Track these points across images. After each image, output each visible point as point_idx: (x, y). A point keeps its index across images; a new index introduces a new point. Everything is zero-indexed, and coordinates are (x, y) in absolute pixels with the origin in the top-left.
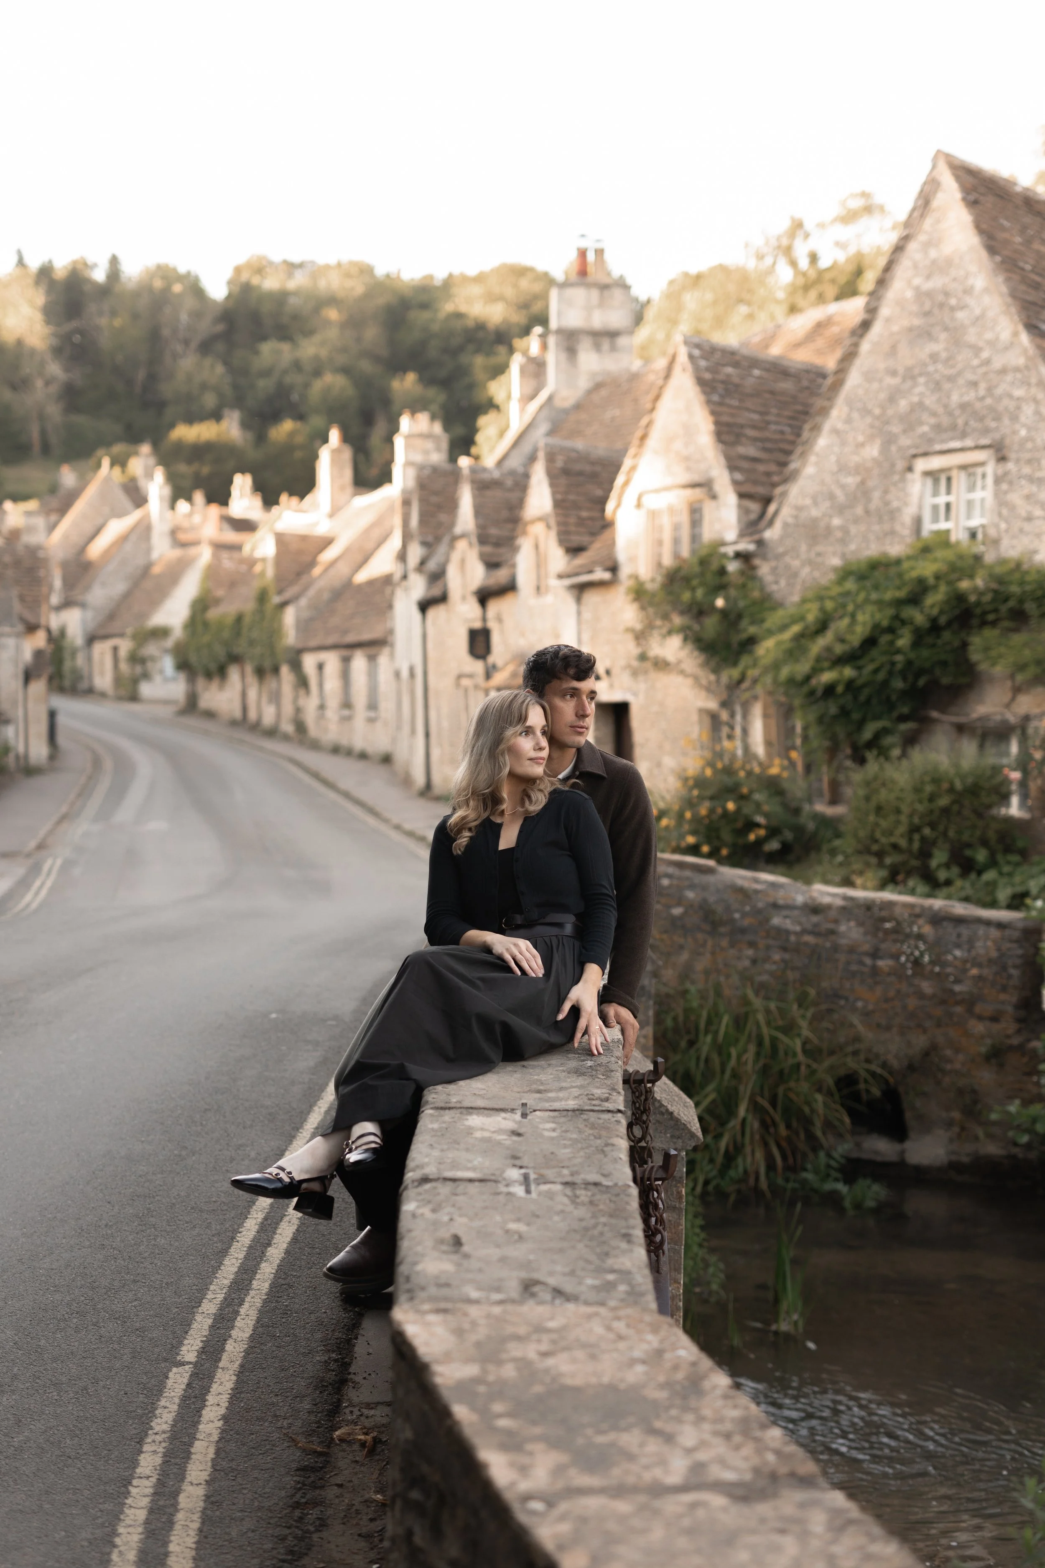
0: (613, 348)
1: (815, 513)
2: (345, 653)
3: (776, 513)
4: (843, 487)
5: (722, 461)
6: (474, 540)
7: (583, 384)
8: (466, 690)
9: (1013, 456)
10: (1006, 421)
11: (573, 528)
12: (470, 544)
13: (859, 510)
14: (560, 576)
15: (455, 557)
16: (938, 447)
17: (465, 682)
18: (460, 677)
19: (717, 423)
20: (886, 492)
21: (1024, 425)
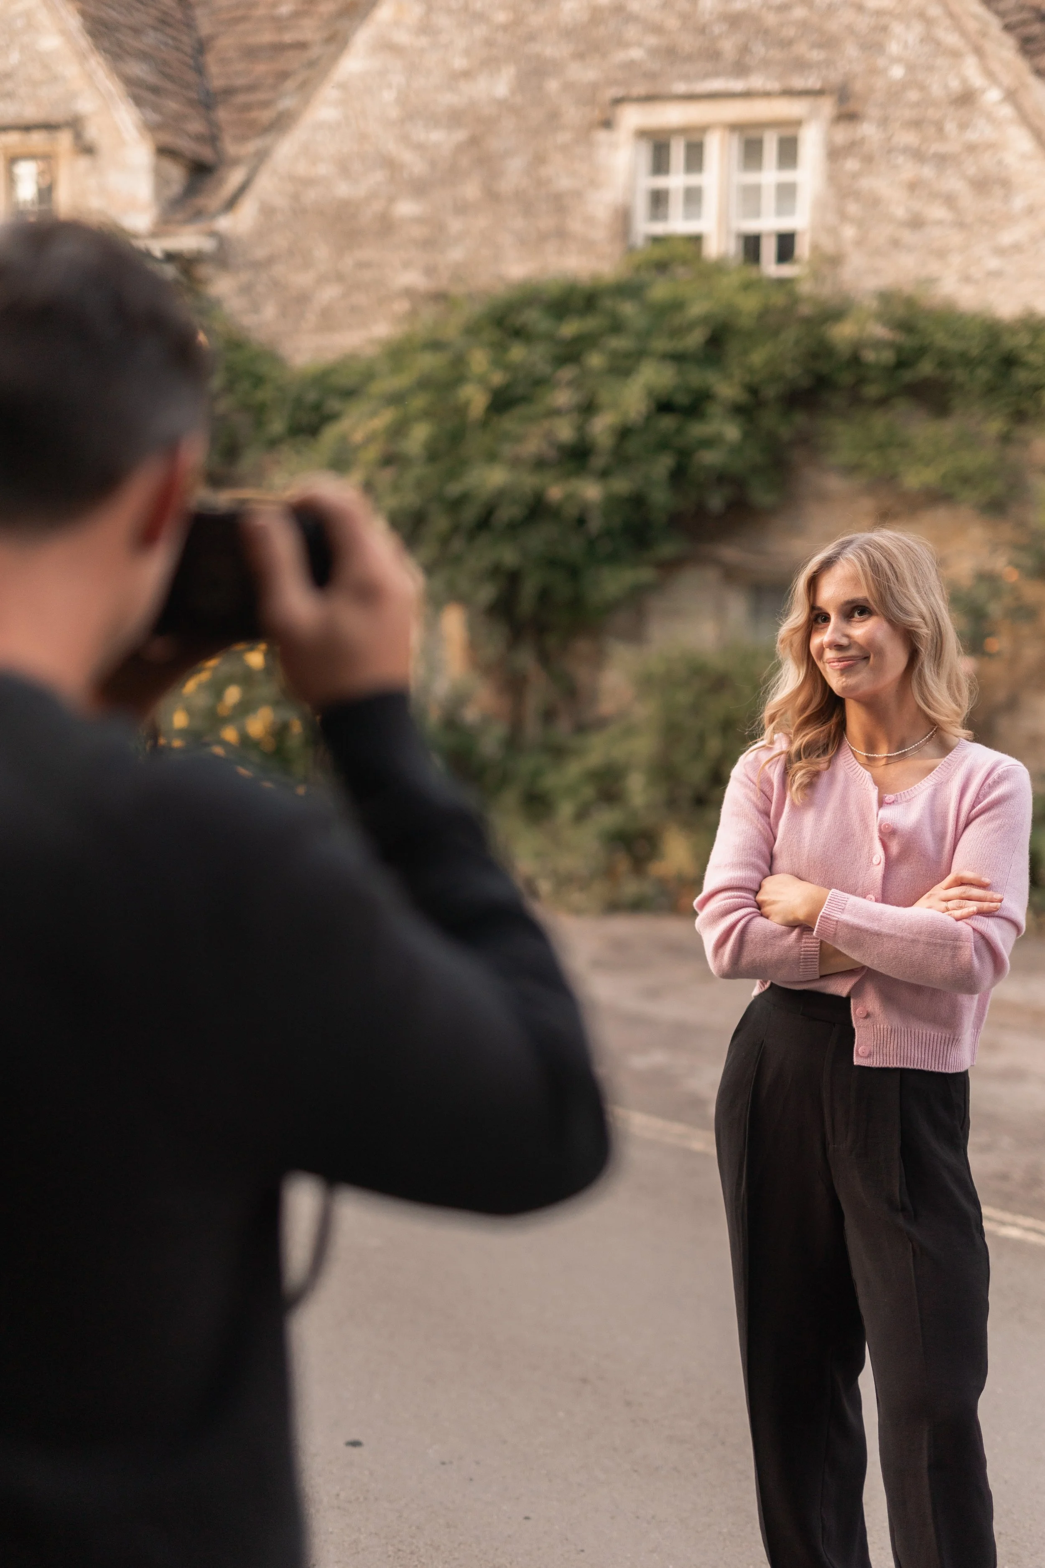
1: (343, 190)
3: (243, 189)
4: (420, 147)
5: (111, 85)
9: (873, 111)
10: (851, 50)
13: (471, 190)
16: (681, 88)
19: (83, 14)
20: (540, 159)
21: (897, 60)
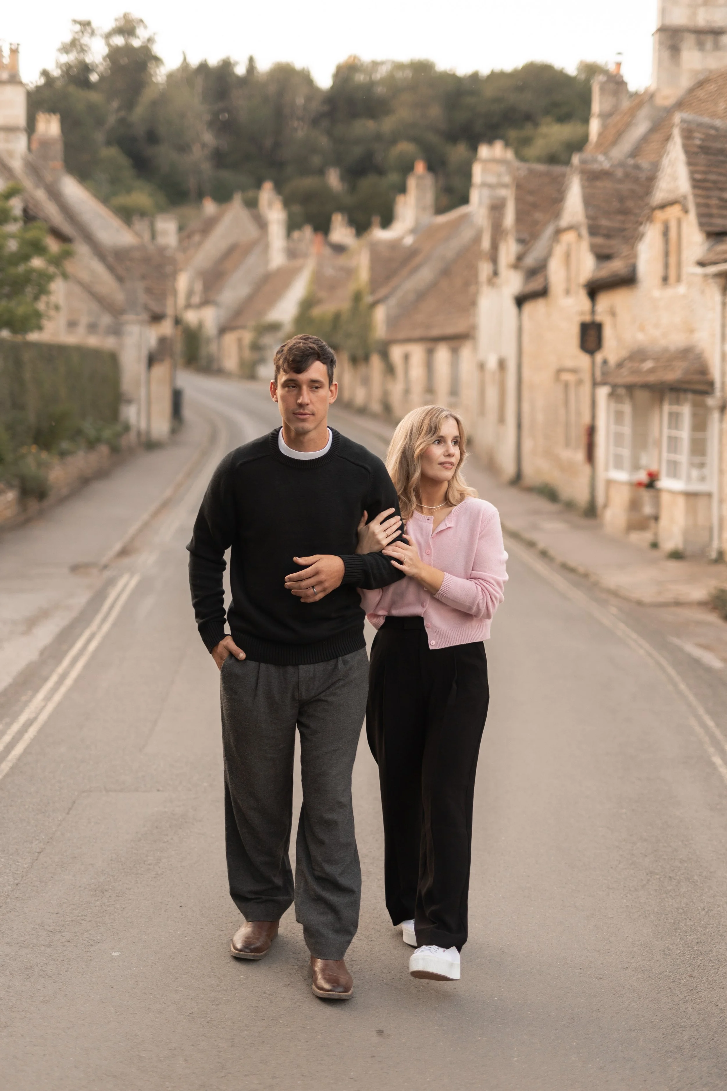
0: (717, 47)
2: (430, 345)
6: (584, 232)
7: (685, 82)
8: (566, 386)
11: (715, 211)
12: (580, 236)
14: (702, 264)
15: (559, 251)
17: (566, 377)
18: (560, 371)
